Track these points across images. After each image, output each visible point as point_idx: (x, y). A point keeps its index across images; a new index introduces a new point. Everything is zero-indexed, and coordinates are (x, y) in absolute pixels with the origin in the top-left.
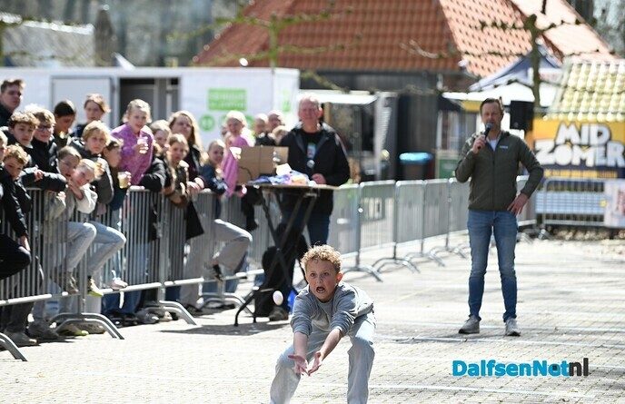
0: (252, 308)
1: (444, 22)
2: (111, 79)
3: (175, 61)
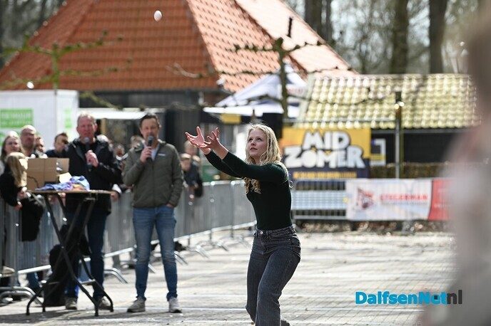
0: (41, 299)
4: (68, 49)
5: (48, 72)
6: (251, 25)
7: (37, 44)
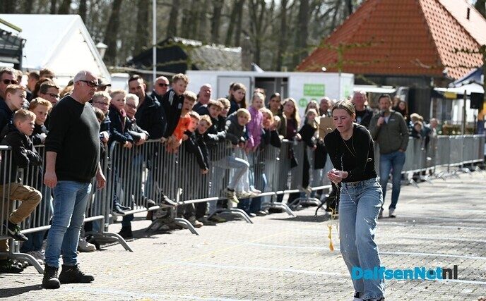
0: (325, 206)
1: (435, 48)
2: (250, 78)
3: (286, 68)
4: (349, 47)
5: (336, 61)
6: (466, 37)
7: (329, 43)
